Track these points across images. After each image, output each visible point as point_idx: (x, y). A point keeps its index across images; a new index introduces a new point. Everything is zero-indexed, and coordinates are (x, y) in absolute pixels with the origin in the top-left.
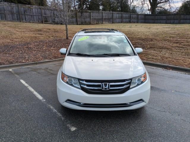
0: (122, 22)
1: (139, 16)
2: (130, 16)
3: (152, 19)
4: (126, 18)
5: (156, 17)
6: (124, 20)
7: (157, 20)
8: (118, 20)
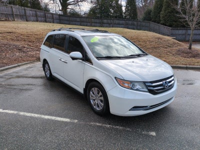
0: (37, 21)
1: (54, 16)
2: (45, 15)
3: (67, 20)
4: (41, 17)
5: (71, 18)
6: (39, 19)
7: (72, 21)
8: (32, 18)
